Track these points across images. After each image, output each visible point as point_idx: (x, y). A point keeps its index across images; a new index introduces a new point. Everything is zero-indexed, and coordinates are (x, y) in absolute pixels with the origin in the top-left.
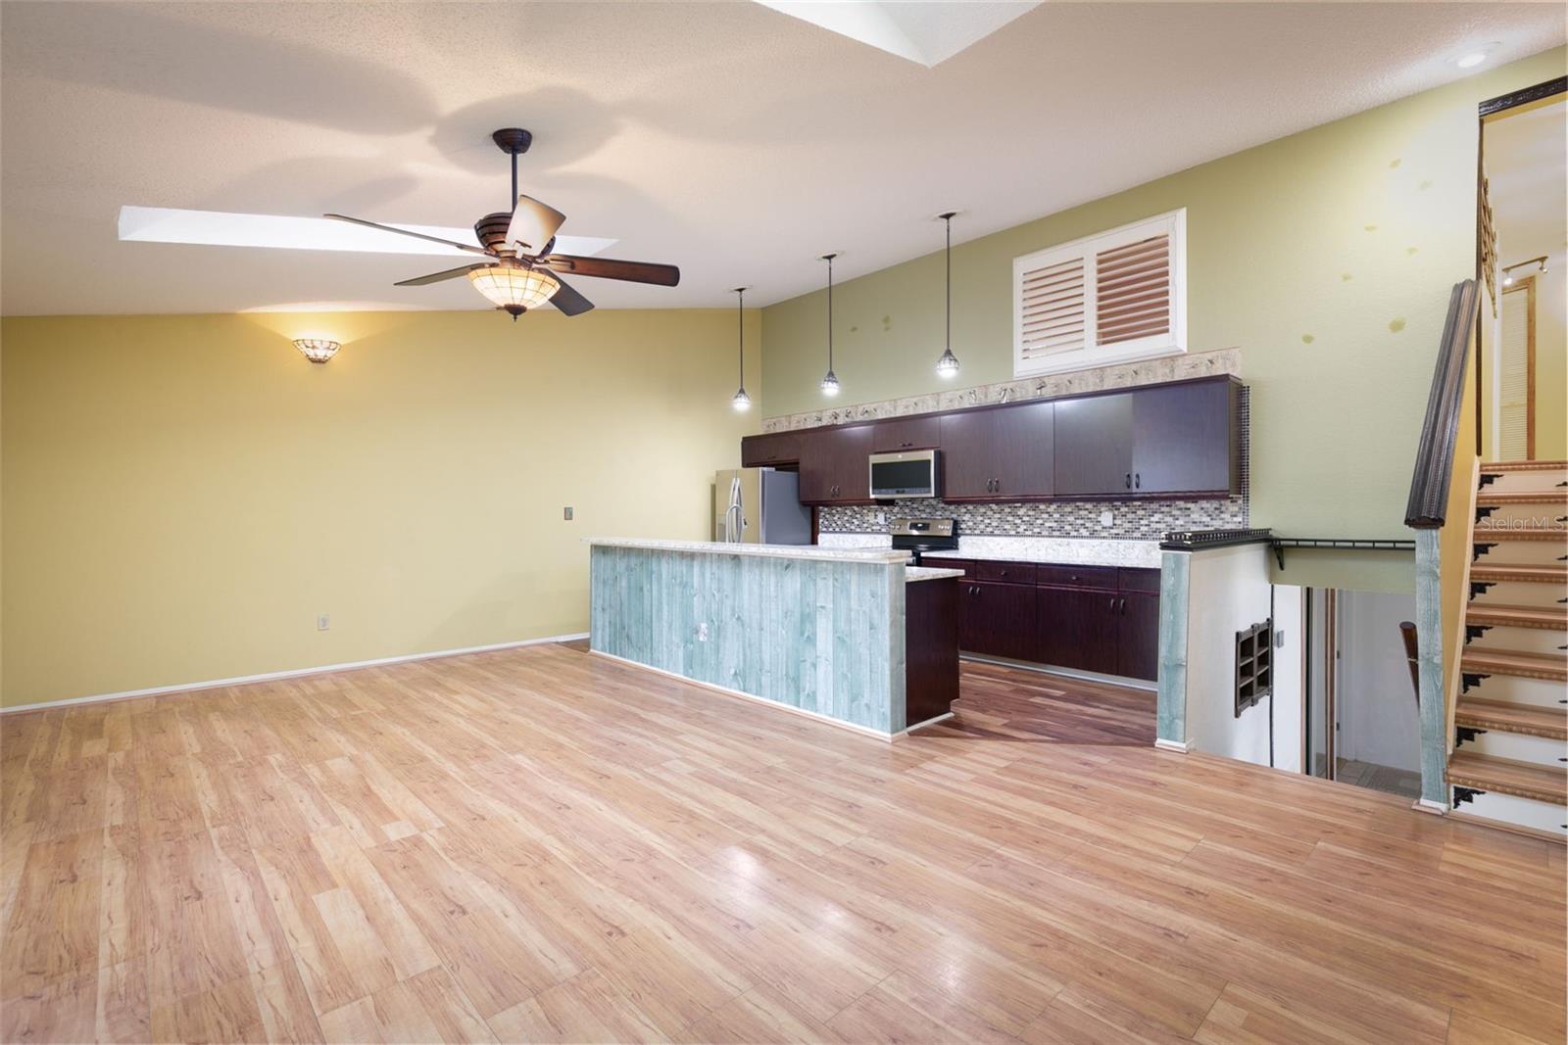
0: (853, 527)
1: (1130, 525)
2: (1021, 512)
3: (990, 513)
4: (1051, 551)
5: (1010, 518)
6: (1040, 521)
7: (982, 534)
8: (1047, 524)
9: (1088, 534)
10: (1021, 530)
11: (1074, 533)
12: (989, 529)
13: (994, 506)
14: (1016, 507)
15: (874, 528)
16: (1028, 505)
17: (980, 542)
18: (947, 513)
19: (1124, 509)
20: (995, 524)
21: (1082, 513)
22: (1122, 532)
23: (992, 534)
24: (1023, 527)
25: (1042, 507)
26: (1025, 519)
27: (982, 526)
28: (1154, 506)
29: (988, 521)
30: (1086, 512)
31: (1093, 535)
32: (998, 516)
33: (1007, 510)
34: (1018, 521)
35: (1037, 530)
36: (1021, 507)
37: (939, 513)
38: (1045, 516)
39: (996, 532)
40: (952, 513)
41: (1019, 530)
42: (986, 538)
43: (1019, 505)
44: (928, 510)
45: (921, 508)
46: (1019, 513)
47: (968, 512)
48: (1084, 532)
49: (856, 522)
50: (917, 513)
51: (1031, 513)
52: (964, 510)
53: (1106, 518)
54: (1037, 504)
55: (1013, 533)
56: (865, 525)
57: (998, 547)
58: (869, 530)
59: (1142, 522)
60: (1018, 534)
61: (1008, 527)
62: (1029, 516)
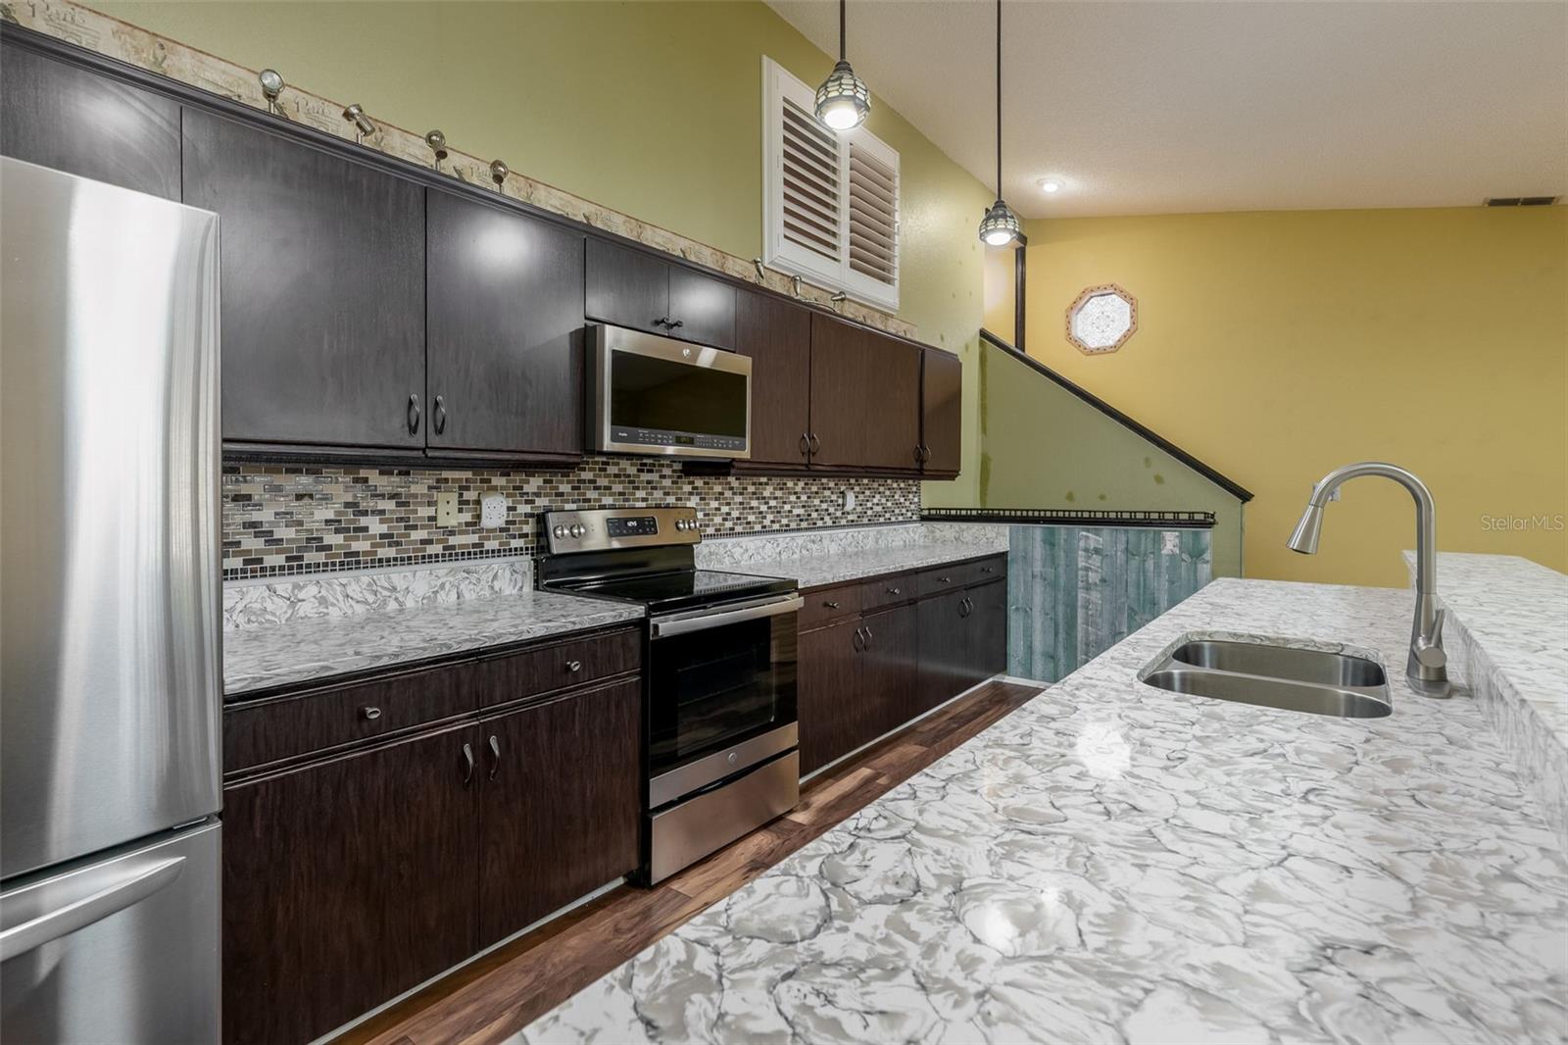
0: (361, 545)
1: (861, 509)
2: (767, 492)
3: (728, 494)
4: (804, 552)
5: (754, 503)
6: (787, 507)
7: (720, 532)
9: (831, 523)
10: (767, 522)
11: (820, 523)
12: (729, 524)
13: (734, 482)
14: (761, 484)
15: (453, 541)
16: (776, 481)
17: (722, 551)
18: (658, 494)
19: (857, 488)
20: (735, 514)
21: (827, 493)
22: (856, 517)
23: (732, 533)
24: (770, 518)
25: (790, 484)
26: (773, 503)
27: (718, 520)
28: (876, 484)
29: (725, 509)
30: (830, 493)
31: (835, 524)
32: (738, 499)
33: (751, 489)
34: (764, 508)
35: (784, 521)
36: (767, 484)
37: (641, 494)
38: (793, 498)
39: (738, 529)
40: (667, 494)
41: (765, 522)
42: (730, 541)
43: (764, 480)
44: (617, 488)
45: (602, 482)
46: (765, 493)
47: (695, 491)
48: (828, 521)
49: (376, 527)
50: (591, 494)
51: (778, 493)
52: (687, 488)
53: (849, 501)
54: (785, 480)
55: (758, 528)
56: (417, 535)
57: (746, 556)
58: (436, 549)
59: (868, 504)
60: (765, 531)
61: (751, 518)
62: (776, 498)
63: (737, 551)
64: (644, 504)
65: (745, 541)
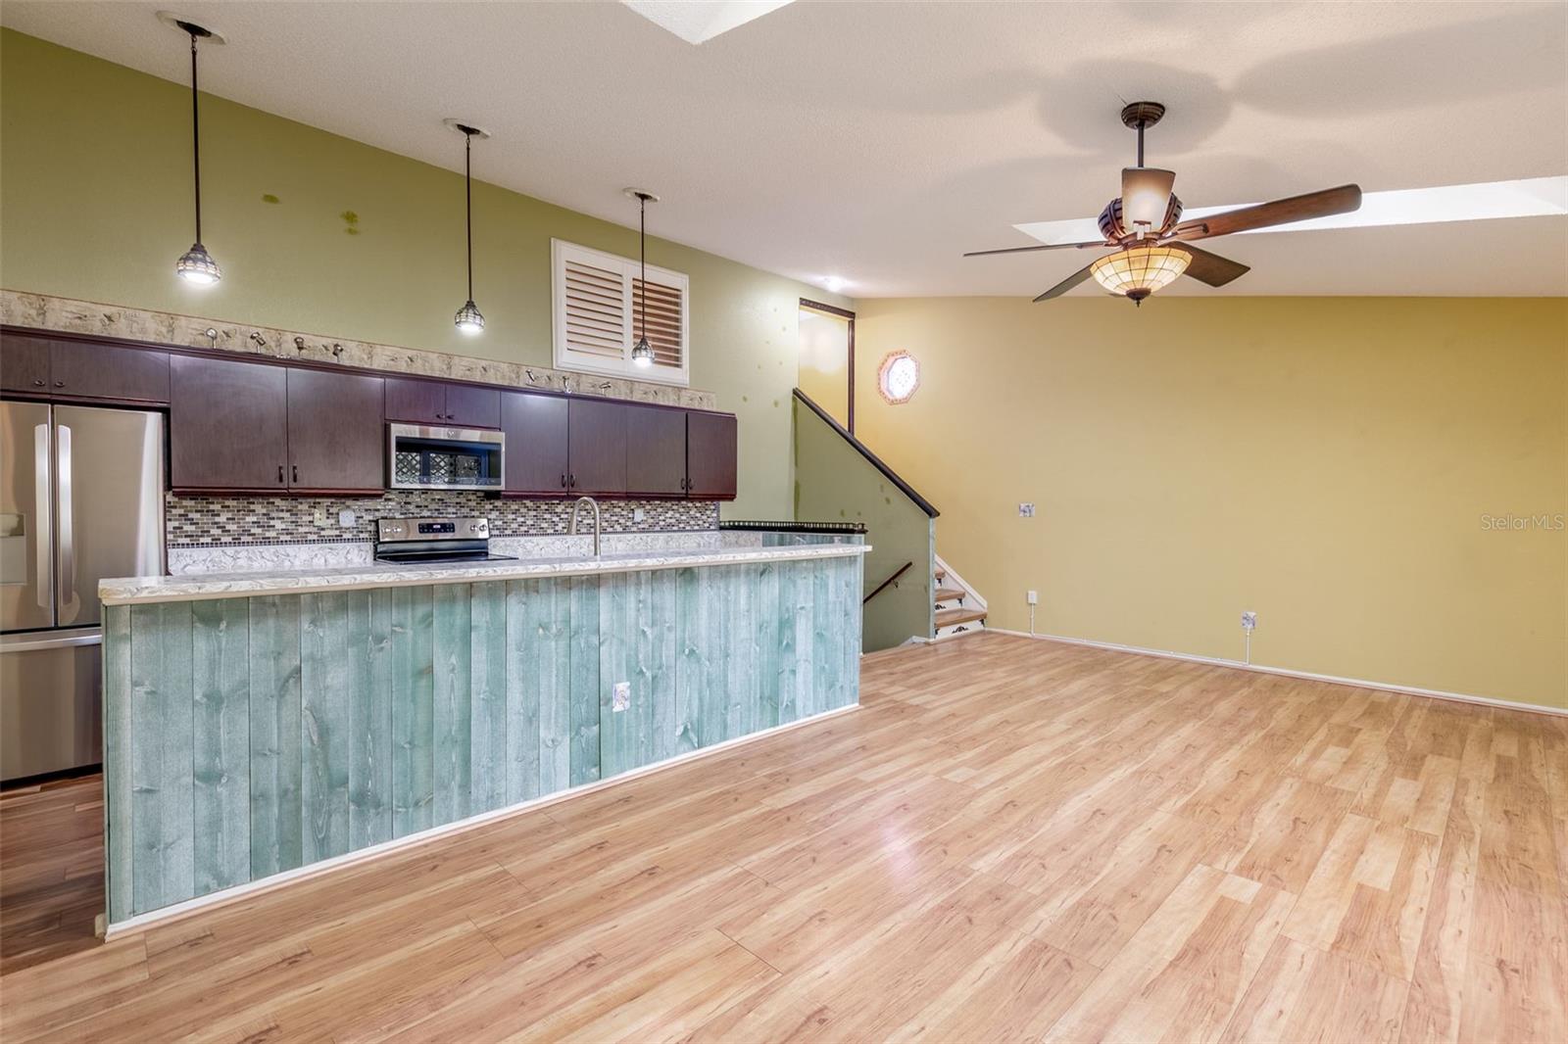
0: (272, 534)
1: (652, 521)
2: (559, 509)
3: (523, 510)
5: (547, 516)
7: (515, 533)
8: (585, 522)
9: (621, 530)
10: (559, 528)
11: (610, 530)
12: (524, 529)
13: (529, 503)
14: (553, 504)
15: (323, 533)
16: (566, 503)
19: (648, 507)
20: (530, 522)
21: (616, 510)
22: (646, 526)
23: (526, 534)
24: (561, 525)
26: (563, 516)
27: (514, 526)
28: (669, 504)
29: (522, 519)
30: (620, 510)
31: (625, 530)
32: (533, 513)
33: (544, 507)
34: (556, 519)
35: (575, 527)
36: (558, 504)
38: (584, 513)
39: (531, 532)
41: (557, 528)
42: (523, 539)
43: (557, 501)
44: (434, 506)
46: (557, 510)
47: (495, 508)
48: (619, 528)
49: (279, 525)
51: (569, 510)
53: (639, 515)
55: (552, 531)
56: (304, 529)
58: (314, 537)
59: (661, 518)
60: (556, 533)
61: (545, 525)
62: (567, 513)
63: (529, 546)
64: (454, 516)
65: (535, 539)
